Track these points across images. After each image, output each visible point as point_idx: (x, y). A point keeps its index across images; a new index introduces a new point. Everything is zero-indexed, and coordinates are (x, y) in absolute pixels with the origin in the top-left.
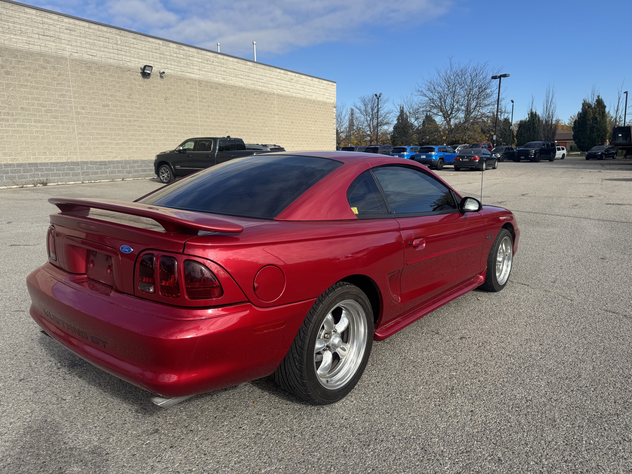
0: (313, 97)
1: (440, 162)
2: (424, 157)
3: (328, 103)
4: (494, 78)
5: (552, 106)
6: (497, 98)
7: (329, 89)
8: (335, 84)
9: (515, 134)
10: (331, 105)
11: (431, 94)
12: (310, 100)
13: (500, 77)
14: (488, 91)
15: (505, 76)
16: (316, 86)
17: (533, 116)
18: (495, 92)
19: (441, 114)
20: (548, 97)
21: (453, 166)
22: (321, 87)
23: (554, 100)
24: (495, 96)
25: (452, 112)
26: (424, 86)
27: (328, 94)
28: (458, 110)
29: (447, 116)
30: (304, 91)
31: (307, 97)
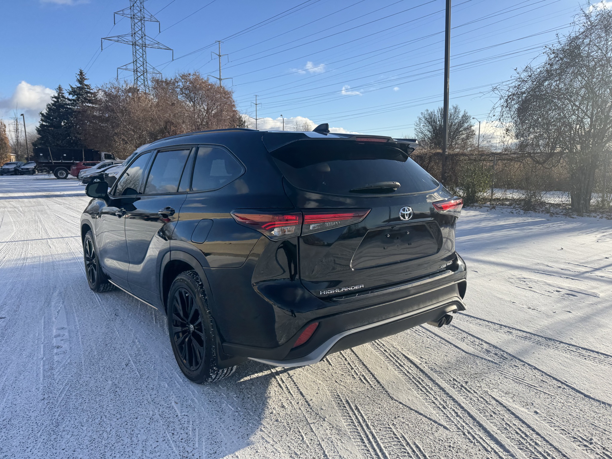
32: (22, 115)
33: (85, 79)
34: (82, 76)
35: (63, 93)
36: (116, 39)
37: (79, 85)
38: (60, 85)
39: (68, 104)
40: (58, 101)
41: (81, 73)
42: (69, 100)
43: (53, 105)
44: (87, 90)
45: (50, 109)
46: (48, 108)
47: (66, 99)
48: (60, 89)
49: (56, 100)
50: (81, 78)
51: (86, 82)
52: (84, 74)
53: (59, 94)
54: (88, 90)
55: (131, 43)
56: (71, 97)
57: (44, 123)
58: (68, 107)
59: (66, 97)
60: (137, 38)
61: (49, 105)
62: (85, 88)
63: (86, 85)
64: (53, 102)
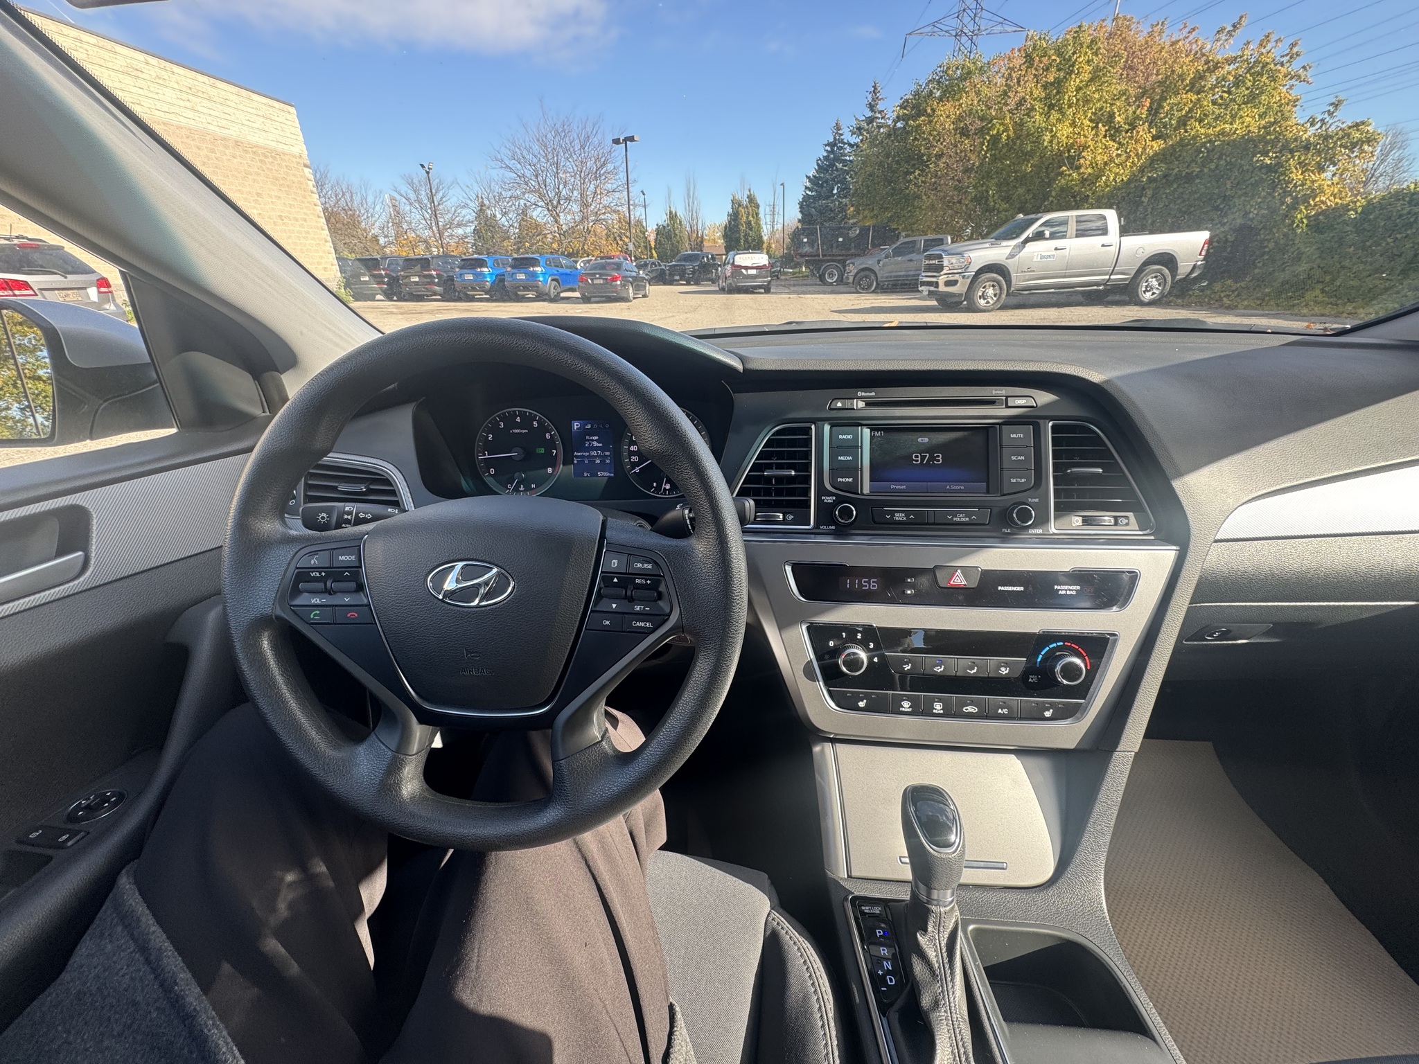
0: (233, 133)
1: (552, 287)
2: (522, 277)
3: (285, 154)
4: (616, 141)
5: (695, 203)
6: (625, 179)
7: (276, 119)
8: (293, 110)
9: (653, 244)
10: (294, 160)
11: (519, 166)
12: (224, 139)
13: (626, 140)
14: (610, 167)
15: (631, 139)
16: (233, 104)
17: (673, 217)
18: (621, 169)
19: (541, 203)
20: (689, 190)
21: (577, 294)
22: (249, 110)
23: (696, 193)
24: (622, 175)
25: (559, 200)
26: (503, 150)
27: (276, 131)
28: (568, 199)
29: (553, 209)
30: (192, 109)
31: (211, 127)
32: (782, 184)
33: (880, 100)
34: (876, 95)
35: (842, 135)
36: (929, 29)
37: (869, 114)
38: (838, 121)
39: (849, 154)
40: (832, 151)
41: (875, 87)
42: (851, 146)
43: (826, 158)
44: (880, 121)
45: (821, 169)
46: (818, 165)
47: (845, 143)
48: (839, 128)
49: (828, 148)
50: (873, 100)
51: (879, 107)
52: (879, 89)
53: (835, 139)
54: (883, 121)
55: (954, 33)
56: (854, 140)
57: (810, 193)
58: (848, 158)
59: (846, 141)
60: (966, 19)
61: (820, 159)
62: (877, 118)
63: (880, 112)
64: (825, 154)
